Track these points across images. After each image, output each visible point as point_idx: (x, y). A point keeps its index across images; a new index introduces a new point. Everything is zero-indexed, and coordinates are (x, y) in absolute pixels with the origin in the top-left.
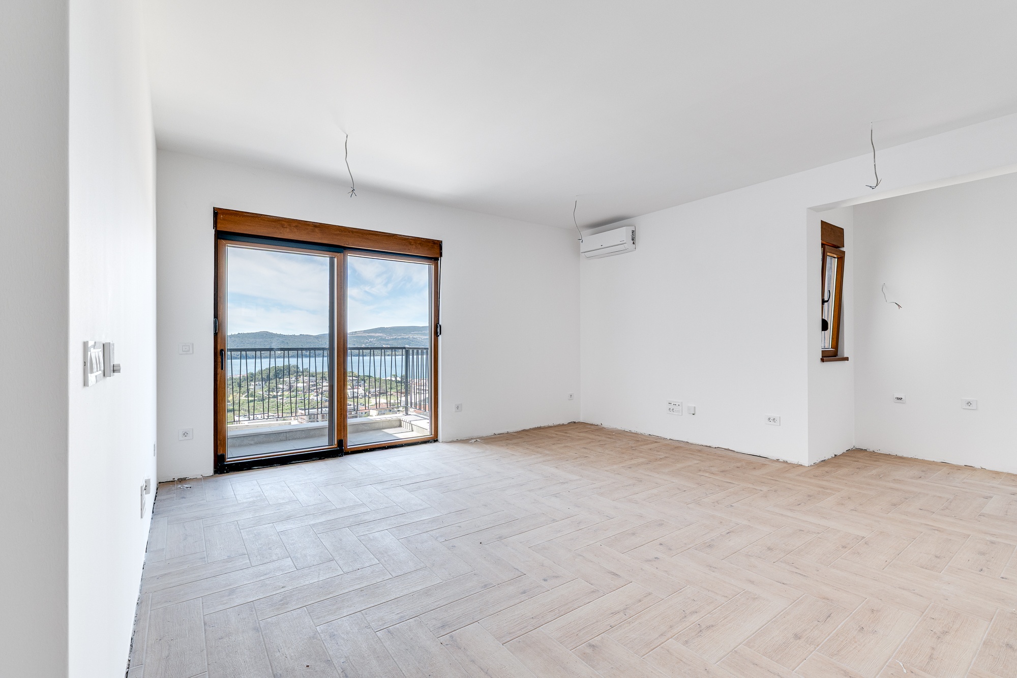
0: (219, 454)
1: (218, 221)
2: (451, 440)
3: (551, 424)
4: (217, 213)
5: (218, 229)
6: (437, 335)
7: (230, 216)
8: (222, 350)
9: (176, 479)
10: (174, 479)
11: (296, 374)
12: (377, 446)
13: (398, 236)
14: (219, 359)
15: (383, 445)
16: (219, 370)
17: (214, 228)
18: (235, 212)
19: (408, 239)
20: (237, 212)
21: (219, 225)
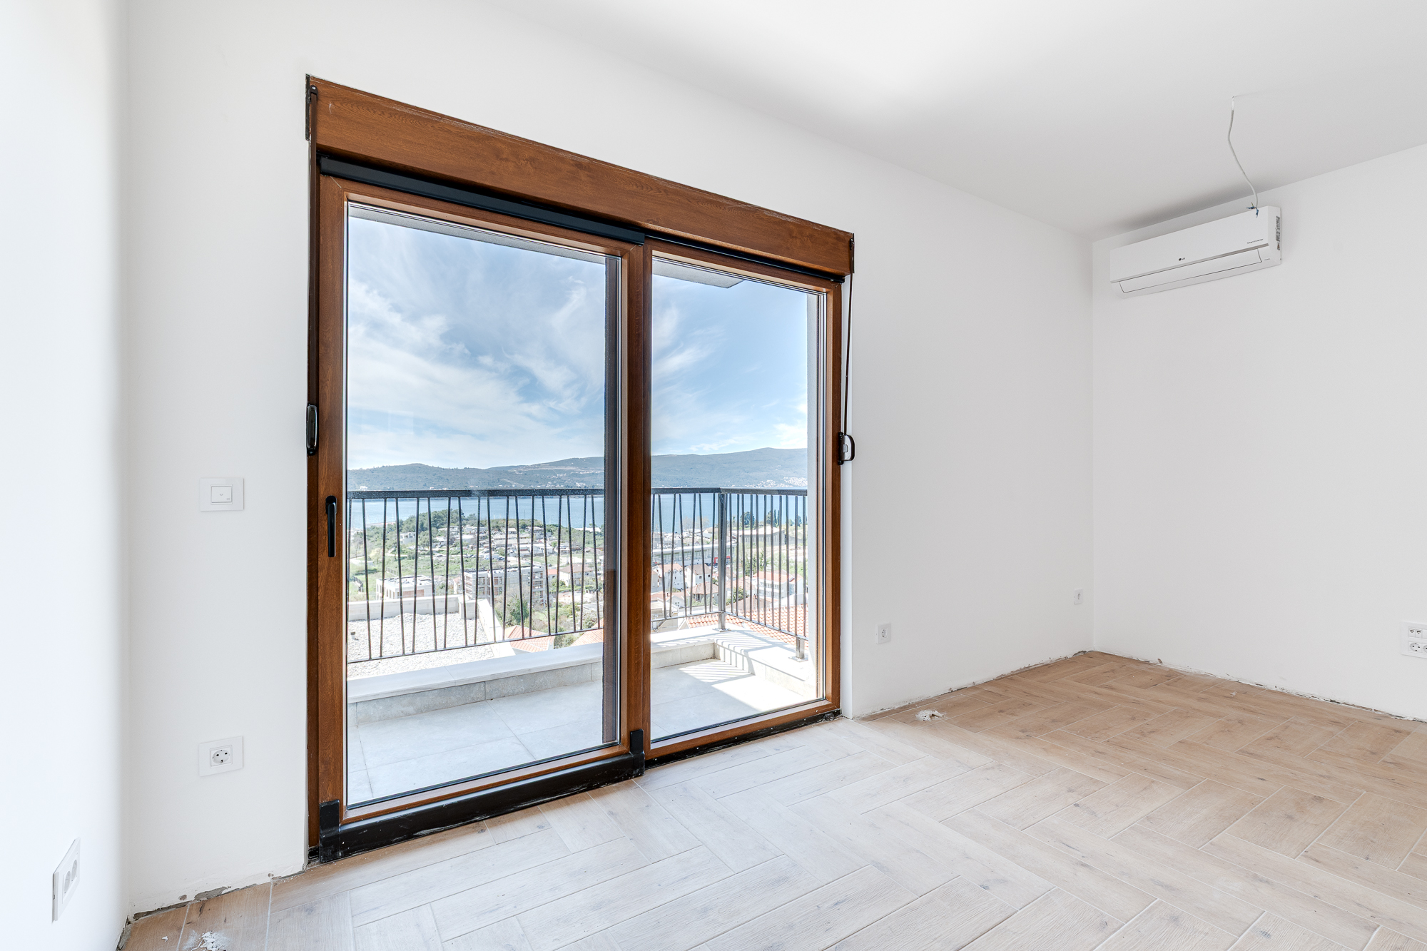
0: (323, 801)
1: (321, 117)
2: (869, 711)
3: (1046, 660)
4: (316, 92)
5: (321, 142)
6: (838, 459)
7: (355, 109)
8: (331, 500)
9: (190, 898)
10: (184, 897)
11: (458, 523)
12: (716, 739)
13: (765, 212)
14: (324, 526)
15: (729, 735)
16: (323, 556)
17: (307, 138)
18: (370, 99)
19: (785, 222)
20: (375, 100)
21: (322, 130)
